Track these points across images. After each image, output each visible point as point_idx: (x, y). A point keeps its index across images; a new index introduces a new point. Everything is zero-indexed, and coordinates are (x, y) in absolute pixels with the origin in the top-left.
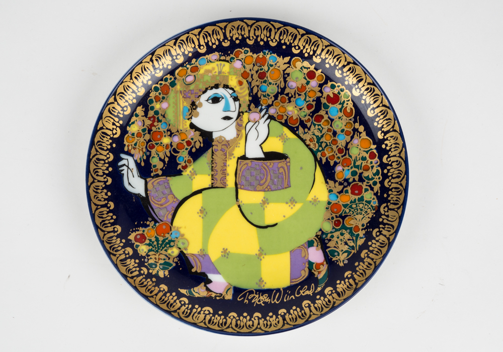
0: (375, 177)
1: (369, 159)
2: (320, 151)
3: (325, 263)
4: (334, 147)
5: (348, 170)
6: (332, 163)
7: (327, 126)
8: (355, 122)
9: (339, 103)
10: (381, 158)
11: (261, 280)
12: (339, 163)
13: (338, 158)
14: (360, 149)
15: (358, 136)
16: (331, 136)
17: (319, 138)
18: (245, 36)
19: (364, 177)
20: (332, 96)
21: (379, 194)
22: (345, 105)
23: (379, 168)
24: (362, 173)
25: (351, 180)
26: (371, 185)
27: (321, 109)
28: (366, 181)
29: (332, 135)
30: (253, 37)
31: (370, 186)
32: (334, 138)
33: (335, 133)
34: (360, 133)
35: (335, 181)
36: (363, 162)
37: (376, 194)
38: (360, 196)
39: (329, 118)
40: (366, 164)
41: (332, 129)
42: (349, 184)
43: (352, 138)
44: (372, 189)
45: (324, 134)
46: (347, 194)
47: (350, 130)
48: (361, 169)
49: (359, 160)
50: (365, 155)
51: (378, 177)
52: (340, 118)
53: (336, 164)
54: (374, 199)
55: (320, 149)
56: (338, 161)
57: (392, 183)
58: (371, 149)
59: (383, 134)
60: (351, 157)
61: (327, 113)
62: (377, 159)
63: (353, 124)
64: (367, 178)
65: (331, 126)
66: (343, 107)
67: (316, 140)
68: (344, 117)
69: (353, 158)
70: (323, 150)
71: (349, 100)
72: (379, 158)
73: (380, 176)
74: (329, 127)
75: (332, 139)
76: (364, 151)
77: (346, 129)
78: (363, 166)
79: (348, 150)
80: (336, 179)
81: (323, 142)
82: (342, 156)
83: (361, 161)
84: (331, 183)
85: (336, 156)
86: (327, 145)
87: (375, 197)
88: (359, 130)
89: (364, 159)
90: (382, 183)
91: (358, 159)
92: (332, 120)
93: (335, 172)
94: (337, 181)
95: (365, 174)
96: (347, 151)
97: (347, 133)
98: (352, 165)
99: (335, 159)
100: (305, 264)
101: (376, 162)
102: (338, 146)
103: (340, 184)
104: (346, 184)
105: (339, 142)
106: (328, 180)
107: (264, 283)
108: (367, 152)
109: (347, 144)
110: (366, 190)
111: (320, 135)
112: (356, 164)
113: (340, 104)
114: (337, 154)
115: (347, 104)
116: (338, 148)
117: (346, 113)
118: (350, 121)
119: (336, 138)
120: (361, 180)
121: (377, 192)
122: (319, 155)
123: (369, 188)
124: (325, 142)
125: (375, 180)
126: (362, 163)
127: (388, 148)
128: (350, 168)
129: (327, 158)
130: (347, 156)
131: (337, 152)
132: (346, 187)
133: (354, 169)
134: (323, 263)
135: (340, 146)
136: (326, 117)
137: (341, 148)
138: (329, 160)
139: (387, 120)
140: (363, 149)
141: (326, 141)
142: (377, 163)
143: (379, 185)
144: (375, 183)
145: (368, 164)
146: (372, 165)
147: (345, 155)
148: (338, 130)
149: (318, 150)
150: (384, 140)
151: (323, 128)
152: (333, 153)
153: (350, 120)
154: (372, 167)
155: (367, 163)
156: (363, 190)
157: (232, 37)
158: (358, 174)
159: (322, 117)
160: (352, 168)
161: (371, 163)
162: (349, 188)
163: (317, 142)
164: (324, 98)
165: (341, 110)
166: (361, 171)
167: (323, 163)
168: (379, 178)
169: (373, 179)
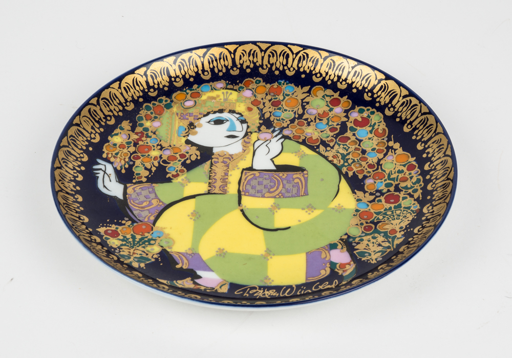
0: (416, 186)
1: (407, 171)
2: (346, 166)
3: (352, 263)
4: (364, 163)
5: (381, 182)
6: (360, 176)
7: (354, 146)
8: (388, 141)
9: (369, 125)
10: (421, 167)
11: (267, 278)
12: (370, 176)
13: (369, 172)
14: (396, 164)
15: (392, 152)
16: (360, 155)
17: (343, 156)
18: (258, 64)
19: (402, 187)
20: (360, 120)
21: (421, 199)
22: (376, 127)
23: (420, 177)
24: (399, 184)
25: (385, 191)
26: (410, 193)
27: (347, 132)
28: (404, 190)
29: (361, 154)
30: (266, 65)
32: (364, 156)
33: (364, 152)
34: (395, 150)
35: (365, 192)
36: (400, 175)
37: (417, 200)
38: (396, 205)
39: (356, 139)
40: (403, 176)
41: (361, 148)
42: (382, 194)
43: (385, 155)
44: (412, 196)
45: (350, 152)
46: (380, 203)
47: (384, 148)
48: (397, 181)
49: (395, 173)
50: (401, 168)
51: (418, 185)
52: (369, 139)
53: (365, 177)
54: (414, 204)
55: (346, 164)
56: (368, 175)
57: (436, 184)
58: (410, 162)
59: (423, 145)
60: (385, 171)
61: (354, 135)
62: (417, 169)
63: (387, 143)
64: (406, 188)
65: (359, 145)
66: (373, 129)
67: (340, 157)
68: (375, 138)
69: (387, 172)
70: (349, 165)
71: (381, 122)
72: (418, 168)
73: (422, 183)
74: (357, 146)
75: (361, 156)
76: (400, 165)
77: (377, 148)
78: (399, 178)
79: (381, 165)
80: (366, 189)
81: (349, 159)
82: (373, 171)
83: (397, 174)
84: (360, 194)
85: (365, 171)
86: (354, 161)
87: (416, 202)
88: (394, 147)
89: (400, 172)
90: (424, 189)
91: (393, 173)
92: (360, 141)
93: (364, 184)
94: (368, 192)
95: (403, 185)
96: (380, 167)
97: (379, 151)
98: (386, 177)
99: (365, 173)
100: (326, 264)
101: (416, 172)
102: (368, 162)
103: (371, 194)
104: (378, 194)
105: (369, 159)
106: (356, 191)
107: (271, 281)
108: (404, 166)
109: (379, 160)
110: (404, 198)
111: (345, 153)
112: (391, 177)
113: (370, 126)
114: (366, 169)
115: (379, 125)
116: (368, 164)
117: (377, 134)
118: (383, 141)
119: (366, 156)
120: (397, 189)
121: (419, 197)
122: (344, 170)
123: (408, 196)
125: (415, 188)
126: (398, 176)
127: (430, 155)
128: (383, 180)
129: (354, 173)
130: (380, 170)
131: (366, 167)
132: (380, 196)
133: (388, 181)
134: (350, 263)
135: (370, 162)
136: (353, 138)
137: (372, 163)
138: (357, 174)
139: (427, 128)
140: (399, 164)
141: (353, 158)
142: (418, 172)
143: (420, 191)
144: (415, 191)
145: (406, 176)
146: (410, 176)
147: (377, 169)
148: (368, 149)
149: (343, 165)
150: (425, 149)
151: (349, 148)
152: (362, 168)
153: (383, 139)
154: (411, 178)
155: (404, 174)
156: (401, 199)
157: (242, 65)
158: (394, 186)
159: (349, 138)
160: (385, 180)
161: (410, 174)
162: (382, 198)
163: (341, 159)
164: (351, 122)
165: (371, 132)
166: (396, 183)
167: (350, 176)
168: (421, 185)
169: (412, 187)
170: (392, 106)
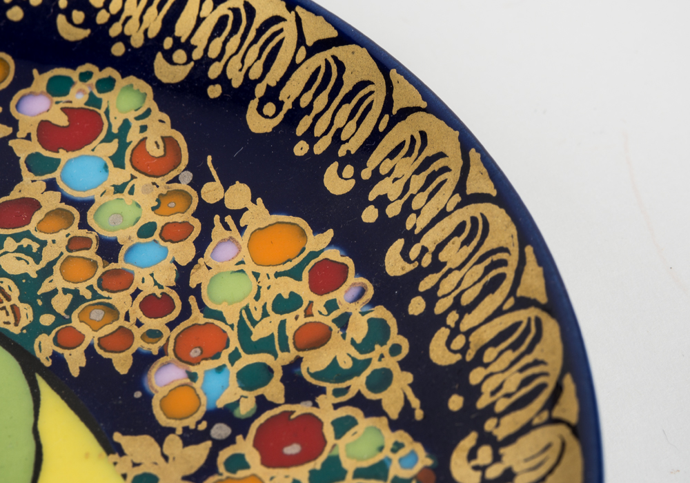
0: (374, 355)
1: (314, 297)
2: (47, 330)
4: (120, 300)
5: (220, 369)
6: (122, 363)
7: (63, 233)
8: (197, 184)
9: (102, 136)
10: (370, 265)
12: (163, 352)
13: (154, 335)
14: (256, 275)
15: (227, 227)
16: (95, 264)
17: (28, 286)
19: (316, 375)
20: (62, 120)
21: (419, 415)
22: (134, 136)
23: (381, 312)
24: (298, 361)
25: (246, 408)
26: (359, 394)
27: (19, 179)
28: (330, 387)
29: (99, 259)
31: (358, 401)
32: (113, 266)
33: (109, 249)
34: (237, 214)
35: (160, 434)
36: (289, 317)
37: (404, 422)
38: (317, 464)
39: (65, 199)
40: (303, 320)
41: (92, 236)
42: (240, 427)
43: (202, 243)
44: (373, 409)
45: (51, 264)
46: (241, 474)
47: (187, 217)
48: (285, 348)
49: (265, 314)
50: (286, 286)
51: (385, 349)
52: (119, 189)
53: (143, 362)
54: (397, 446)
55: (46, 320)
56: (154, 349)
57: (468, 333)
58: (314, 255)
59: (349, 170)
60: (219, 316)
61: (52, 185)
62: (353, 279)
63: (193, 193)
64: (334, 372)
65: (84, 225)
66: (123, 145)
67: (15, 293)
68: (142, 181)
69: (232, 317)
70: (60, 320)
71: (148, 112)
72: (360, 272)
73: (395, 338)
74: (75, 231)
75: (100, 271)
76: (277, 275)
77: (160, 221)
78: (290, 333)
79: (197, 291)
80: (163, 421)
81: (55, 292)
82: (171, 325)
83: (276, 318)
84: (139, 447)
85: (137, 332)
86: (77, 299)
87: (402, 436)
88: (230, 205)
89: (286, 304)
90: (417, 362)
91: (257, 315)
92: (84, 206)
93: (148, 397)
94: (172, 430)
95: (314, 362)
96: (192, 300)
97: (173, 234)
98: (235, 343)
99: (139, 344)
101: (355, 292)
102: (138, 291)
103: (191, 437)
104: (221, 431)
105: (139, 274)
106: (117, 437)
108: (295, 274)
109: (183, 272)
110: (343, 426)
111: (32, 269)
112: (254, 338)
113: (108, 139)
114: (139, 324)
115: (143, 129)
116: (140, 297)
117: (144, 165)
118: (175, 186)
119: (121, 264)
120: (298, 388)
121: (407, 409)
122: (44, 347)
123: (356, 413)
124: (66, 291)
125: (376, 365)
126: (282, 325)
127: (393, 210)
128: (224, 359)
129: (90, 351)
130: (197, 317)
131: (137, 313)
132: (230, 441)
133: (247, 360)
135: (148, 289)
136: (51, 201)
137: (158, 292)
138: (106, 355)
139: (347, 99)
140: (272, 271)
141: (72, 286)
142: (363, 291)
143: (402, 381)
144: (381, 380)
145: (317, 318)
146: (335, 314)
147: (186, 313)
148: (126, 235)
149: (35, 329)
150: (363, 187)
151: (43, 244)
152: (121, 322)
153: (176, 180)
154: (343, 322)
155: (308, 313)
156: (329, 431)
158: (278, 374)
159: (34, 205)
160: (234, 357)
161: (331, 306)
162: (245, 446)
163: (21, 299)
164: (28, 137)
165: (118, 160)
166: (286, 358)
167: (75, 372)
168: (395, 350)
169: (359, 367)
170: (178, 44)
